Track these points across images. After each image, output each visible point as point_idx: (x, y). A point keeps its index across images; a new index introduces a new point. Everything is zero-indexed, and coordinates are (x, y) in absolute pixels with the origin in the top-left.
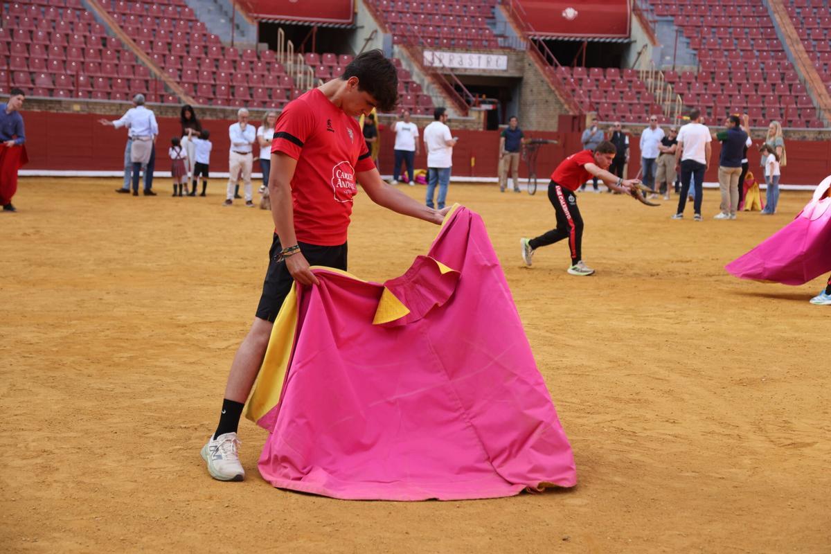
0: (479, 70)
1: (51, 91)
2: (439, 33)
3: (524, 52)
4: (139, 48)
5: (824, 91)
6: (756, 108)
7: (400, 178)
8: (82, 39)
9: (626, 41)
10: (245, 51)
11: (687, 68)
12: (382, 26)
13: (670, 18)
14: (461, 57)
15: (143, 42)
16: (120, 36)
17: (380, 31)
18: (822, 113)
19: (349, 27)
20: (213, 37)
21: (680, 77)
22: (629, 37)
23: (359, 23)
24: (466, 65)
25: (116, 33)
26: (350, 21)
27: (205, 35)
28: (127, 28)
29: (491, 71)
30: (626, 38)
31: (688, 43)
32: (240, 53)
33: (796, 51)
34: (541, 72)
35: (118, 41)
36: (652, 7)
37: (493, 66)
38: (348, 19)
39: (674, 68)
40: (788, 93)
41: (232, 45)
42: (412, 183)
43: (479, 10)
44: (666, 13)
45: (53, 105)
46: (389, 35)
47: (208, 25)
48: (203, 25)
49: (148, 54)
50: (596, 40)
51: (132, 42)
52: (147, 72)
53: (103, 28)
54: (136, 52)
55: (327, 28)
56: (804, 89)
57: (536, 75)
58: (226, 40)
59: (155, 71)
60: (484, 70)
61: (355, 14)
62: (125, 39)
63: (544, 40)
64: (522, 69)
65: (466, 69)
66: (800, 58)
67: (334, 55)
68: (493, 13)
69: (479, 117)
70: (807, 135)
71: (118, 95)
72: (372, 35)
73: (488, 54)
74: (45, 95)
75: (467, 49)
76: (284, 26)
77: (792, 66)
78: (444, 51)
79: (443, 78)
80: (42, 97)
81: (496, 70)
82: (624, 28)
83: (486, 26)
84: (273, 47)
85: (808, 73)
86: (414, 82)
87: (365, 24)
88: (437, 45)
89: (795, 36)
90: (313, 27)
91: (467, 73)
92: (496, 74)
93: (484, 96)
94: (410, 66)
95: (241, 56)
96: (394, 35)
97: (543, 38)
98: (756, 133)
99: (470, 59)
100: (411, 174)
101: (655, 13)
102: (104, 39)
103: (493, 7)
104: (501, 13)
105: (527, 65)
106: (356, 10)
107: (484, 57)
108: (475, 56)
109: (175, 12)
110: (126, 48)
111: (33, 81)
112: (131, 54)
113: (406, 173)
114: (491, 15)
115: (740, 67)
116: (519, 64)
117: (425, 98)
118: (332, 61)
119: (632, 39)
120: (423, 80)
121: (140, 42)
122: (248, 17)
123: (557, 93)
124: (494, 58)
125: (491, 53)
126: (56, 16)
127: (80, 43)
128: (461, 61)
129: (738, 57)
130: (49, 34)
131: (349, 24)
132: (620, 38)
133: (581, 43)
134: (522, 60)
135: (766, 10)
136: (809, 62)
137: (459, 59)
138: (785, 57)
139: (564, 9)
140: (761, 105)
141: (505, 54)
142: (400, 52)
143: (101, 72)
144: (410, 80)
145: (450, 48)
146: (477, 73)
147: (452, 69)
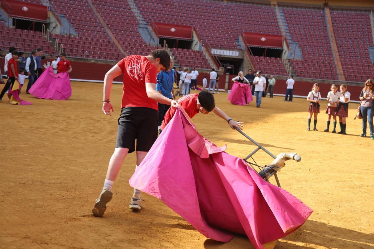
0: (229, 56)
1: (88, 56)
2: (218, 43)
3: (244, 51)
4: (119, 44)
5: (341, 68)
6: (318, 73)
7: (192, 88)
8: (102, 41)
9: (282, 49)
10: (153, 47)
11: (298, 59)
12: (200, 41)
13: (297, 42)
14: (224, 52)
15: (121, 43)
16: (114, 41)
17: (199, 42)
18: (339, 75)
19: (191, 40)
20: (144, 42)
21: (295, 61)
22: (283, 48)
23: (194, 40)
24: (225, 54)
25: (113, 39)
26: (191, 38)
27: (141, 41)
28: (117, 38)
29: (233, 56)
30: (281, 48)
31: (301, 51)
32: (152, 47)
33: (336, 55)
34: (248, 57)
35: (113, 42)
36: (292, 39)
37: (234, 55)
38: (190, 38)
39: (294, 58)
40: (330, 69)
41: (150, 45)
42: (196, 90)
43: (234, 37)
44: (296, 41)
45: (85, 60)
46: (201, 43)
47: (143, 38)
48: (142, 38)
49: (122, 46)
50: (272, 48)
51: (118, 42)
52: (120, 51)
53: (110, 38)
54: (118, 46)
55: (181, 40)
56: (335, 67)
57: (247, 59)
58: (148, 43)
59: (122, 51)
60: (231, 56)
61: (193, 37)
62: (116, 42)
63: (250, 47)
64: (243, 56)
65: (225, 55)
66: (336, 58)
67: (181, 49)
68: (238, 38)
69: (222, 70)
70: (330, 82)
71: (103, 58)
72: (196, 43)
73: (232, 51)
74: (80, 57)
75: (226, 49)
76: (166, 39)
77: (333, 60)
78: (218, 49)
79: (217, 58)
80: (85, 58)
81: (235, 56)
82: (281, 45)
83: (235, 42)
84: (162, 46)
85: (337, 62)
86: (206, 59)
87: (195, 40)
88: (216, 47)
89: (337, 50)
90: (177, 40)
91: (226, 57)
92: (234, 57)
93: (229, 64)
94: (205, 53)
95: (152, 48)
96: (203, 44)
97: (250, 46)
98: (314, 81)
99: (227, 52)
100: (196, 87)
101: (292, 40)
102: (109, 41)
103: (238, 36)
104: (240, 38)
105: (245, 55)
106: (193, 35)
107: (231, 52)
108: (228, 51)
109: (134, 34)
110: (115, 44)
111: (83, 53)
112: (116, 46)
113: (194, 86)
114: (237, 39)
115: (316, 59)
116: (243, 54)
117: (208, 64)
118: (181, 51)
119: (284, 48)
120: (208, 58)
121: (120, 42)
122: (156, 36)
123: (252, 64)
124: (234, 52)
125: (233, 50)
126: (96, 34)
127: (102, 42)
128: (224, 53)
129: (316, 56)
130: (92, 39)
131: (190, 40)
132: (280, 48)
133: (264, 49)
134: (243, 53)
135: (330, 41)
136: (339, 59)
137: (223, 52)
138: (332, 57)
139: (262, 38)
140: (320, 72)
141: (238, 51)
142: (203, 49)
143: (105, 51)
144: (205, 58)
145: (220, 48)
146: (228, 57)
147: (220, 55)
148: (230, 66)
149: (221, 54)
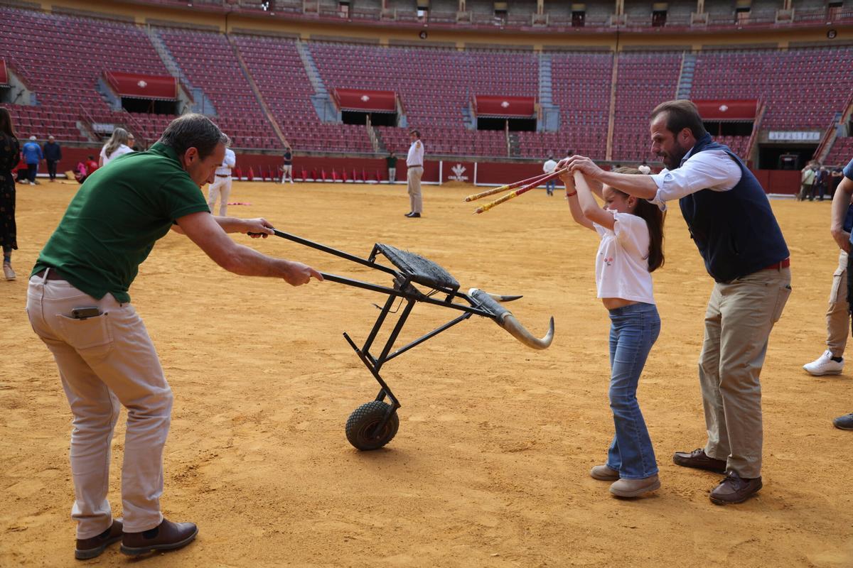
0: (802, 140)
24: (794, 138)
29: (809, 141)
37: (811, 138)
60: (805, 141)
65: (794, 141)
73: (808, 132)
75: (795, 130)
78: (781, 131)
81: (813, 141)
99: (797, 135)
107: (805, 134)
108: (800, 134)
124: (811, 134)
125: (810, 131)
128: (791, 136)
141: (818, 131)
145: (786, 130)
146: (798, 142)
147: (786, 141)
148: (790, 157)
149: (788, 138)
